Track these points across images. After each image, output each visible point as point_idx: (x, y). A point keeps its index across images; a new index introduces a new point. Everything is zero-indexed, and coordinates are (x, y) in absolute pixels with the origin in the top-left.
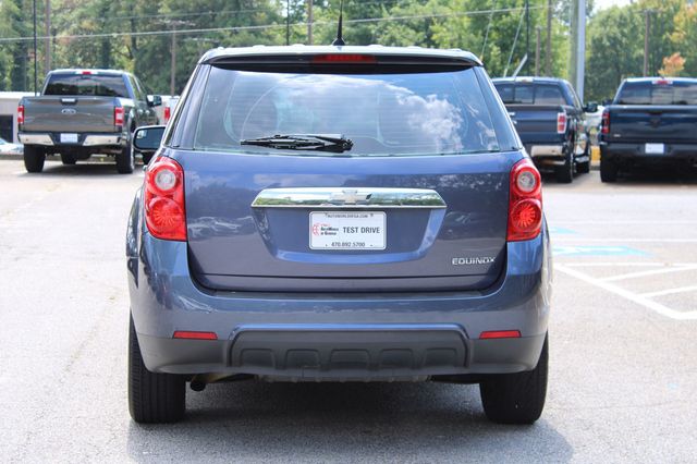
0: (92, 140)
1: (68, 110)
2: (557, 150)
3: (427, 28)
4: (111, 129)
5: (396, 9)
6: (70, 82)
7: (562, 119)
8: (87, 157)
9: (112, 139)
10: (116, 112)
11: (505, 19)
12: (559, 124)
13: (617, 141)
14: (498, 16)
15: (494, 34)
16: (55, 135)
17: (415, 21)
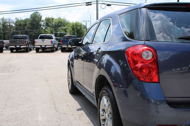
0: (22, 47)
1: (18, 42)
3: (65, 30)
4: (25, 45)
5: (61, 27)
6: (18, 37)
8: (21, 49)
9: (26, 46)
10: (26, 42)
14: (76, 28)
15: (75, 31)
16: (16, 46)
17: (64, 29)
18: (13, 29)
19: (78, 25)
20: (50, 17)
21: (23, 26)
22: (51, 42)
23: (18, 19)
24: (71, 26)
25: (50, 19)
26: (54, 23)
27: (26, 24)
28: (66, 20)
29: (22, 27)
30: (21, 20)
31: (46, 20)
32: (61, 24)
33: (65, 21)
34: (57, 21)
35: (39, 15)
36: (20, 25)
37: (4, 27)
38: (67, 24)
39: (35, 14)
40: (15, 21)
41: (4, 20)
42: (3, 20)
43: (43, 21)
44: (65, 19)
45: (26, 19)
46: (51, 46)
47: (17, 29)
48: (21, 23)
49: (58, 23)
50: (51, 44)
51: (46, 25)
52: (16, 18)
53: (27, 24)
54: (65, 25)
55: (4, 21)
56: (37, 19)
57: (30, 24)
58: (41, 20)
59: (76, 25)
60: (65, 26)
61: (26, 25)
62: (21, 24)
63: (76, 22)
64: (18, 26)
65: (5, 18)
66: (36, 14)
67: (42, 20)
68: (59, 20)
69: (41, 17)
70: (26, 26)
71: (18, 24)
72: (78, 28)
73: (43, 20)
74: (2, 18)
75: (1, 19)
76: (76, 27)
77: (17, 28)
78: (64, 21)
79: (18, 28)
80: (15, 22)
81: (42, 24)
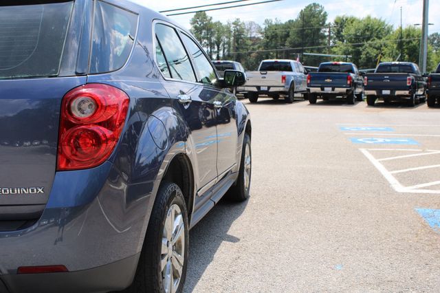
2: (407, 92)
7: (409, 79)
11: (410, 44)
12: (408, 81)
13: (434, 89)
14: (408, 43)
15: (406, 51)
17: (377, 46)
18: (259, 47)
19: (413, 36)
20: (346, 16)
21: (281, 38)
22: (284, 78)
23: (271, 24)
24: (393, 38)
25: (346, 20)
26: (352, 31)
27: (288, 33)
28: (384, 23)
29: (280, 41)
30: (276, 25)
31: (336, 23)
32: (372, 33)
33: (381, 24)
34: (362, 26)
35: (320, 12)
36: (274, 36)
37: (237, 42)
38: (388, 31)
39: (311, 10)
40: (263, 27)
41: (240, 26)
42: (237, 25)
43: (329, 26)
44: (383, 20)
45: (290, 21)
46: (281, 89)
47: (267, 46)
48: (278, 31)
49: (364, 31)
50: (283, 84)
51: (337, 36)
52: (267, 21)
53: (290, 34)
54: (382, 34)
55: (238, 27)
56: (314, 21)
57: (298, 33)
58: (324, 23)
59: (408, 36)
60: (380, 38)
61: (288, 35)
62: (276, 34)
63: (408, 27)
64: (271, 40)
65: (241, 21)
66: (313, 9)
67: (327, 22)
68: (366, 23)
69: (325, 16)
70: (289, 39)
71: (269, 34)
72: (412, 43)
73: (330, 24)
74: (234, 21)
75: (233, 24)
76: (408, 40)
77: (267, 43)
78: (380, 26)
79: (269, 44)
80: (263, 31)
81: (327, 34)
